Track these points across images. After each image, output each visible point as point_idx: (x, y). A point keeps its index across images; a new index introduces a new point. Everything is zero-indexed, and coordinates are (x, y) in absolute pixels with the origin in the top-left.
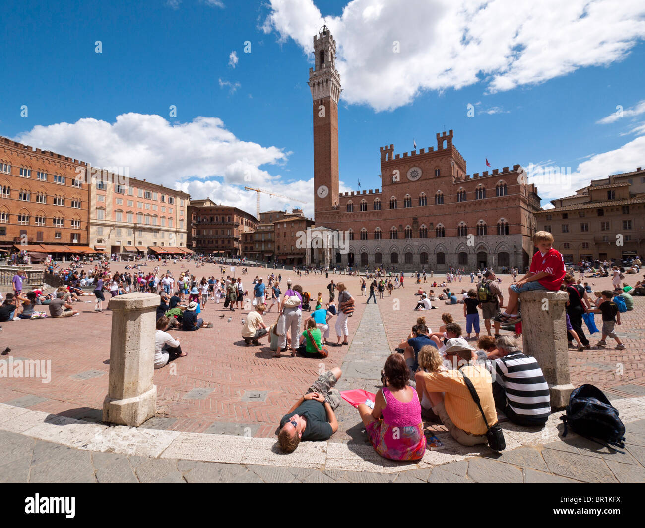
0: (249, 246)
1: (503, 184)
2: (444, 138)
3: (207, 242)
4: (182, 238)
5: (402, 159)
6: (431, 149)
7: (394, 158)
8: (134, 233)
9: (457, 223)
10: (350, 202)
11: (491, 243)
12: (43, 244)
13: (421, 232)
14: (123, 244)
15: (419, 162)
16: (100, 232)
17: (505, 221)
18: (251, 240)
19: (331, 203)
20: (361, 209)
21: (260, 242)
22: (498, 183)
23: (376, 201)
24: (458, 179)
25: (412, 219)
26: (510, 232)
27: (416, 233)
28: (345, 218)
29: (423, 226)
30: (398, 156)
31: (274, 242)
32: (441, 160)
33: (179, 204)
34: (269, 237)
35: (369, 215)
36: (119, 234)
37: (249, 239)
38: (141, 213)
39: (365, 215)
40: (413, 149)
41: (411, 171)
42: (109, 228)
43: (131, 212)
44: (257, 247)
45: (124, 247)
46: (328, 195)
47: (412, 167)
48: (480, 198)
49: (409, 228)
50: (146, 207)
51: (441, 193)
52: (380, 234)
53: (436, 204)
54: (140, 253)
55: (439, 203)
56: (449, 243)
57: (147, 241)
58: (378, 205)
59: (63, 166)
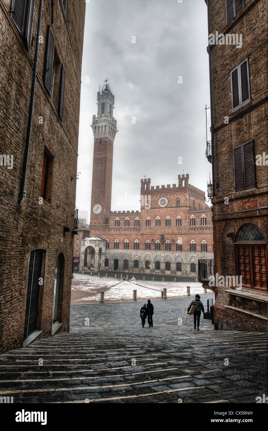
2: (183, 178)
5: (155, 190)
6: (174, 185)
7: (150, 188)
9: (190, 241)
10: (118, 218)
13: (166, 246)
15: (166, 194)
20: (125, 224)
23: (136, 219)
24: (191, 209)
25: (160, 235)
27: (163, 246)
28: (113, 231)
29: (168, 242)
30: (153, 187)
32: (180, 194)
35: (131, 230)
39: (128, 230)
40: (163, 184)
41: (160, 199)
46: (102, 212)
47: (162, 197)
48: (204, 225)
49: (159, 243)
51: (180, 218)
52: (138, 245)
53: (177, 225)
55: (179, 225)
56: (184, 256)
58: (138, 223)
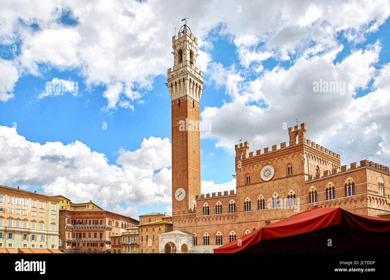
0: (117, 249)
1: (351, 182)
4: (53, 240)
5: (255, 157)
7: (248, 156)
10: (206, 204)
15: (271, 160)
18: (119, 243)
19: (187, 206)
20: (216, 212)
22: (346, 182)
23: (230, 202)
24: (310, 178)
25: (264, 222)
28: (201, 221)
30: (251, 154)
31: (139, 246)
33: (50, 209)
34: (132, 241)
35: (224, 218)
37: (117, 242)
39: (220, 218)
41: (263, 170)
44: (124, 250)
46: (185, 197)
47: (265, 165)
48: (330, 199)
51: (293, 193)
52: (235, 239)
58: (233, 208)
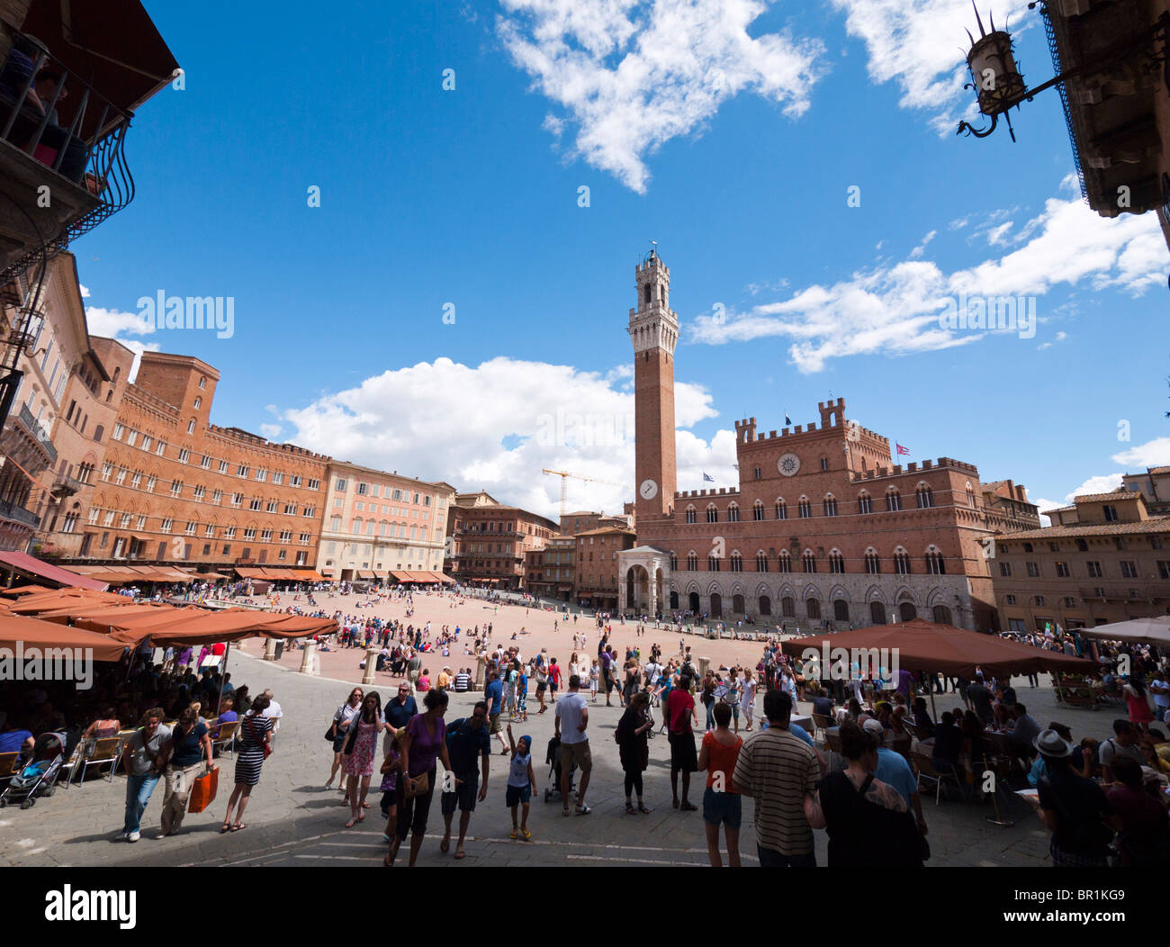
0: (536, 572)
1: (926, 487)
2: (831, 409)
3: (473, 564)
4: (437, 557)
5: (768, 441)
6: (812, 426)
7: (756, 438)
8: (374, 550)
9: (863, 550)
10: (691, 507)
11: (919, 588)
12: (264, 566)
14: (356, 567)
15: (795, 446)
16: (331, 550)
17: (937, 551)
18: (540, 562)
19: (661, 508)
20: (709, 519)
21: (553, 567)
22: (919, 486)
23: (731, 506)
24: (858, 476)
25: (789, 539)
26: (947, 571)
27: (797, 562)
28: (682, 531)
29: (808, 552)
30: (761, 436)
31: (575, 567)
32: (827, 445)
33: (437, 506)
34: (566, 559)
35: (722, 529)
36: (354, 552)
37: (537, 560)
38: (385, 522)
39: (715, 530)
40: (785, 427)
41: (782, 460)
42: (342, 544)
43: (373, 520)
44: (548, 575)
45: (358, 572)
46: (657, 495)
47: (785, 454)
48: (894, 509)
49: (787, 555)
50: (393, 512)
51: (833, 497)
52: (741, 562)
53: (826, 515)
54: (377, 581)
55: (831, 514)
56: (852, 584)
57: (389, 562)
58: (735, 513)
59: (302, 463)
